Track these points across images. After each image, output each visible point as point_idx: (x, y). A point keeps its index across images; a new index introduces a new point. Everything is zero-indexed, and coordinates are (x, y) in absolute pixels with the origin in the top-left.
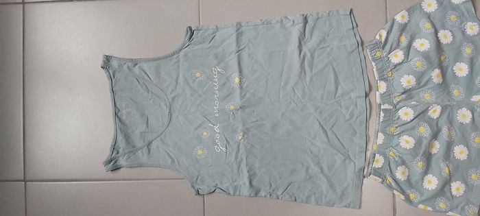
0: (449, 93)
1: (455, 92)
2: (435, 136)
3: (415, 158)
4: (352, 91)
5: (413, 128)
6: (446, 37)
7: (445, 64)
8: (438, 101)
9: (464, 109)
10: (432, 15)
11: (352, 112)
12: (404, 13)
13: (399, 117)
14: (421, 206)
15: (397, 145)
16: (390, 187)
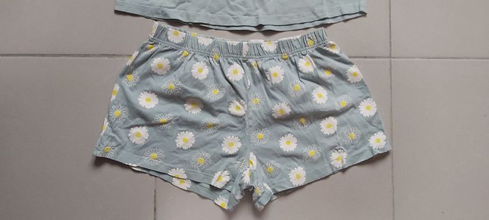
0: (260, 127)
1: (261, 135)
2: (207, 107)
3: (180, 79)
4: (266, 10)
5: (217, 80)
6: (328, 126)
7: (295, 123)
8: (251, 114)
9: (239, 145)
10: (356, 111)
11: (239, 9)
12: (360, 77)
13: (230, 64)
14: (117, 88)
15: (196, 59)
16: (143, 48)
